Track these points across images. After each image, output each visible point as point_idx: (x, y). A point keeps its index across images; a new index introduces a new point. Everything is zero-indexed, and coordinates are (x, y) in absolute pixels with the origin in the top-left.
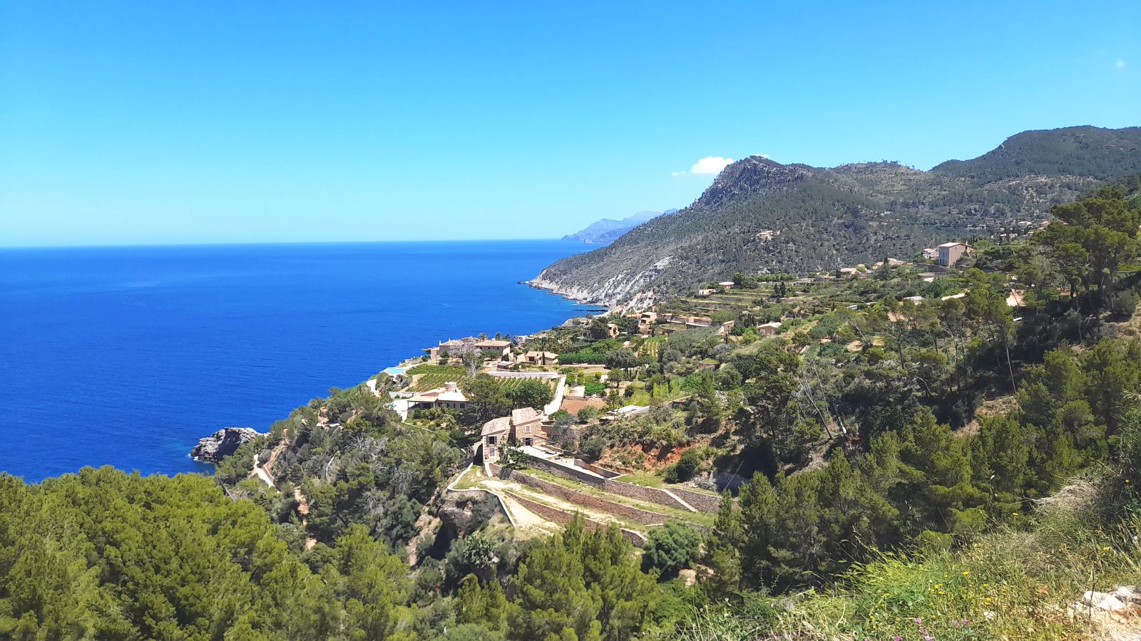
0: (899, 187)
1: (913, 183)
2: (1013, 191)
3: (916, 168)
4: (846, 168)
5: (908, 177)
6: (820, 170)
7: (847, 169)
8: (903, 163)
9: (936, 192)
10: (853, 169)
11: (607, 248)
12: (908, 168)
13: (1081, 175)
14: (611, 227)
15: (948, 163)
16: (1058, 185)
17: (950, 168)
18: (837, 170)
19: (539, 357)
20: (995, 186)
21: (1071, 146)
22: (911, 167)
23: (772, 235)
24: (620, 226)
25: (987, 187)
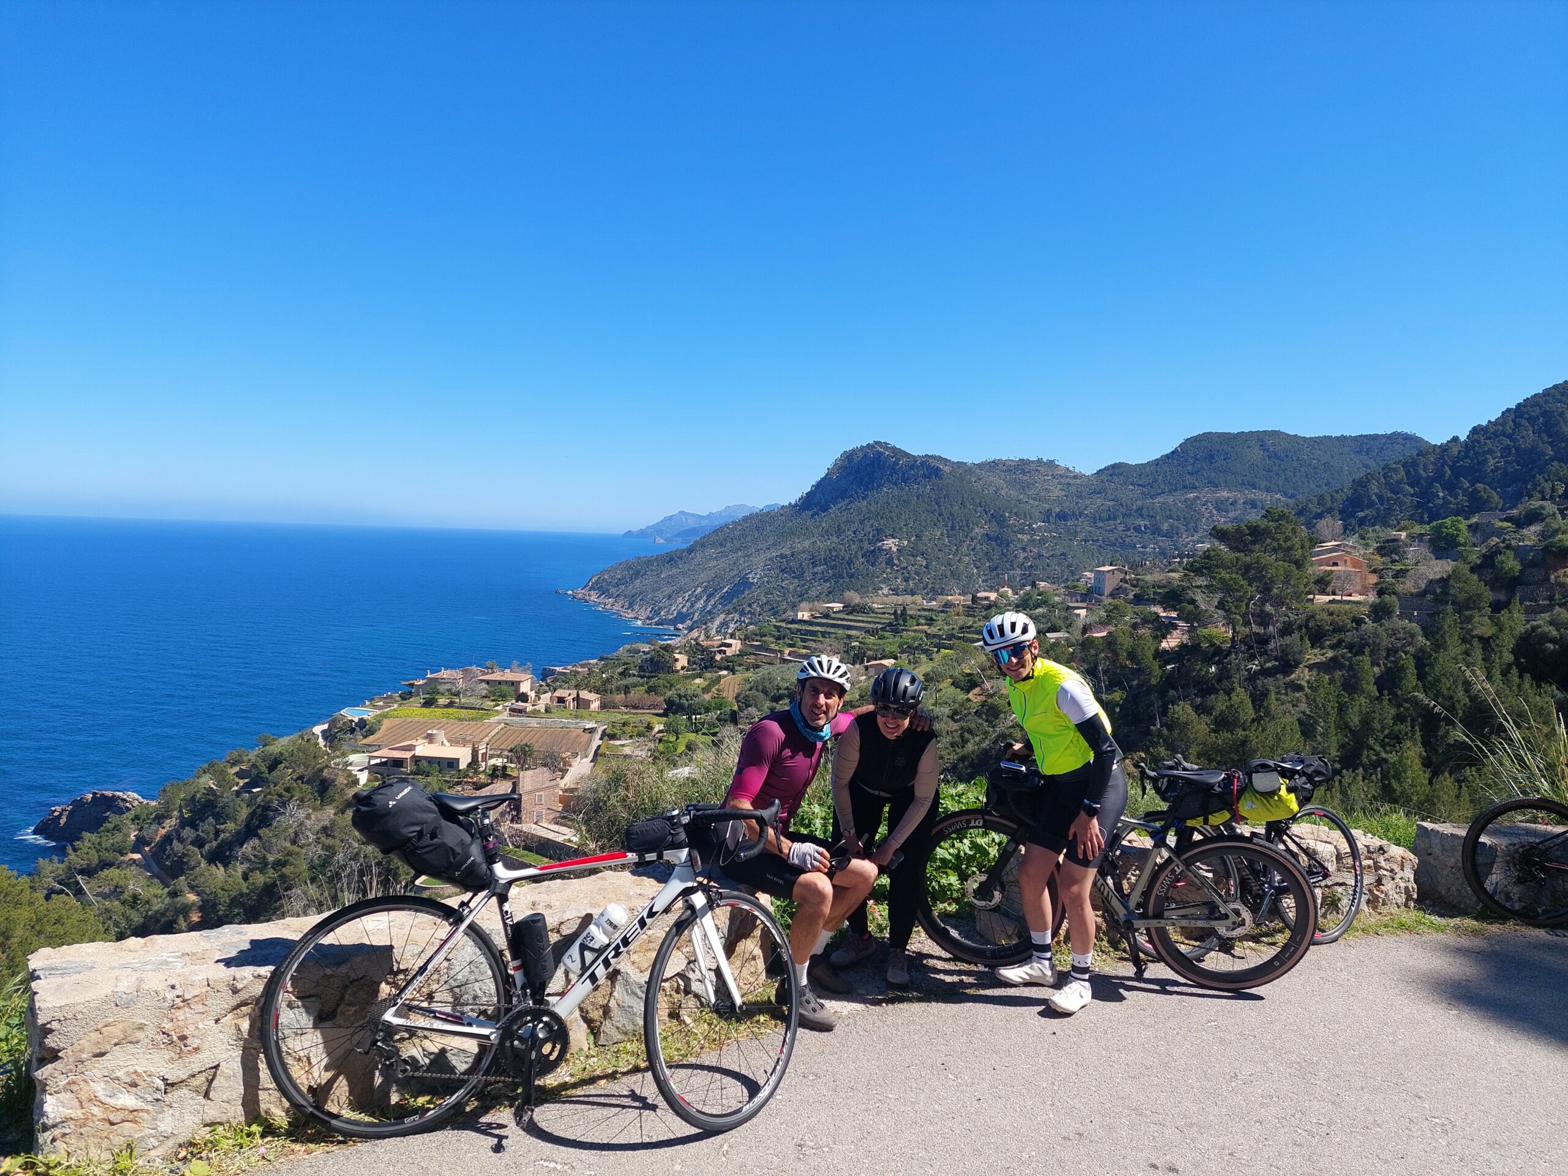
0: (1057, 492)
1: (1073, 489)
2: (1190, 505)
3: (1077, 471)
4: (992, 464)
5: (1067, 480)
6: (960, 464)
7: (993, 466)
8: (1062, 462)
9: (1099, 502)
10: (1001, 466)
11: (683, 551)
12: (1068, 469)
13: (1268, 490)
14: (692, 523)
15: (1114, 466)
16: (1242, 501)
17: (1115, 471)
18: (981, 466)
19: (572, 697)
20: (1170, 499)
21: (1256, 454)
22: (1071, 469)
23: (898, 545)
24: (704, 523)
25: (1160, 499)
